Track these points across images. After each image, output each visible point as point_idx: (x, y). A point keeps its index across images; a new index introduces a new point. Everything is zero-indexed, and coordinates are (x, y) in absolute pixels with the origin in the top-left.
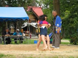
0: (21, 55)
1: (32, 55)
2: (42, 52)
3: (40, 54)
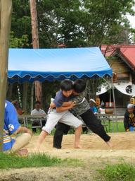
0: (98, 158)
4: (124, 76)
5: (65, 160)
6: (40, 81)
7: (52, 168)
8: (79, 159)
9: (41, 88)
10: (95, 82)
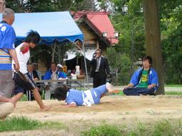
0: (79, 121)
1: (104, 121)
2: (127, 113)
3: (124, 119)
7: (34, 131)
10: (62, 48)
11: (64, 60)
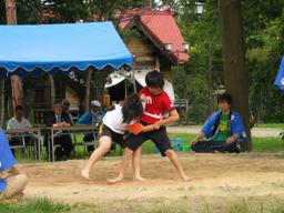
1: (157, 201)
3: (186, 198)
4: (148, 59)
5: (75, 206)
6: (20, 76)
8: (96, 203)
9: (20, 84)
11: (106, 86)
